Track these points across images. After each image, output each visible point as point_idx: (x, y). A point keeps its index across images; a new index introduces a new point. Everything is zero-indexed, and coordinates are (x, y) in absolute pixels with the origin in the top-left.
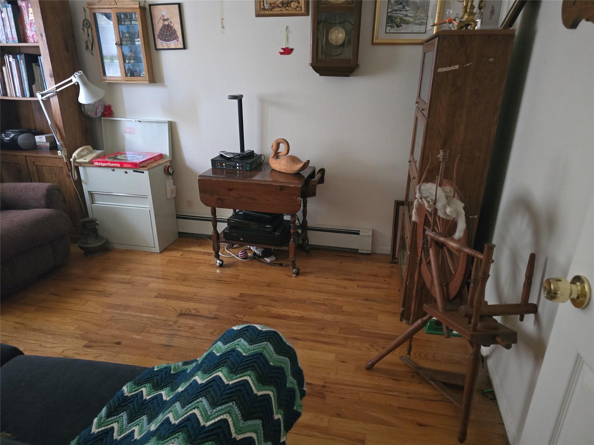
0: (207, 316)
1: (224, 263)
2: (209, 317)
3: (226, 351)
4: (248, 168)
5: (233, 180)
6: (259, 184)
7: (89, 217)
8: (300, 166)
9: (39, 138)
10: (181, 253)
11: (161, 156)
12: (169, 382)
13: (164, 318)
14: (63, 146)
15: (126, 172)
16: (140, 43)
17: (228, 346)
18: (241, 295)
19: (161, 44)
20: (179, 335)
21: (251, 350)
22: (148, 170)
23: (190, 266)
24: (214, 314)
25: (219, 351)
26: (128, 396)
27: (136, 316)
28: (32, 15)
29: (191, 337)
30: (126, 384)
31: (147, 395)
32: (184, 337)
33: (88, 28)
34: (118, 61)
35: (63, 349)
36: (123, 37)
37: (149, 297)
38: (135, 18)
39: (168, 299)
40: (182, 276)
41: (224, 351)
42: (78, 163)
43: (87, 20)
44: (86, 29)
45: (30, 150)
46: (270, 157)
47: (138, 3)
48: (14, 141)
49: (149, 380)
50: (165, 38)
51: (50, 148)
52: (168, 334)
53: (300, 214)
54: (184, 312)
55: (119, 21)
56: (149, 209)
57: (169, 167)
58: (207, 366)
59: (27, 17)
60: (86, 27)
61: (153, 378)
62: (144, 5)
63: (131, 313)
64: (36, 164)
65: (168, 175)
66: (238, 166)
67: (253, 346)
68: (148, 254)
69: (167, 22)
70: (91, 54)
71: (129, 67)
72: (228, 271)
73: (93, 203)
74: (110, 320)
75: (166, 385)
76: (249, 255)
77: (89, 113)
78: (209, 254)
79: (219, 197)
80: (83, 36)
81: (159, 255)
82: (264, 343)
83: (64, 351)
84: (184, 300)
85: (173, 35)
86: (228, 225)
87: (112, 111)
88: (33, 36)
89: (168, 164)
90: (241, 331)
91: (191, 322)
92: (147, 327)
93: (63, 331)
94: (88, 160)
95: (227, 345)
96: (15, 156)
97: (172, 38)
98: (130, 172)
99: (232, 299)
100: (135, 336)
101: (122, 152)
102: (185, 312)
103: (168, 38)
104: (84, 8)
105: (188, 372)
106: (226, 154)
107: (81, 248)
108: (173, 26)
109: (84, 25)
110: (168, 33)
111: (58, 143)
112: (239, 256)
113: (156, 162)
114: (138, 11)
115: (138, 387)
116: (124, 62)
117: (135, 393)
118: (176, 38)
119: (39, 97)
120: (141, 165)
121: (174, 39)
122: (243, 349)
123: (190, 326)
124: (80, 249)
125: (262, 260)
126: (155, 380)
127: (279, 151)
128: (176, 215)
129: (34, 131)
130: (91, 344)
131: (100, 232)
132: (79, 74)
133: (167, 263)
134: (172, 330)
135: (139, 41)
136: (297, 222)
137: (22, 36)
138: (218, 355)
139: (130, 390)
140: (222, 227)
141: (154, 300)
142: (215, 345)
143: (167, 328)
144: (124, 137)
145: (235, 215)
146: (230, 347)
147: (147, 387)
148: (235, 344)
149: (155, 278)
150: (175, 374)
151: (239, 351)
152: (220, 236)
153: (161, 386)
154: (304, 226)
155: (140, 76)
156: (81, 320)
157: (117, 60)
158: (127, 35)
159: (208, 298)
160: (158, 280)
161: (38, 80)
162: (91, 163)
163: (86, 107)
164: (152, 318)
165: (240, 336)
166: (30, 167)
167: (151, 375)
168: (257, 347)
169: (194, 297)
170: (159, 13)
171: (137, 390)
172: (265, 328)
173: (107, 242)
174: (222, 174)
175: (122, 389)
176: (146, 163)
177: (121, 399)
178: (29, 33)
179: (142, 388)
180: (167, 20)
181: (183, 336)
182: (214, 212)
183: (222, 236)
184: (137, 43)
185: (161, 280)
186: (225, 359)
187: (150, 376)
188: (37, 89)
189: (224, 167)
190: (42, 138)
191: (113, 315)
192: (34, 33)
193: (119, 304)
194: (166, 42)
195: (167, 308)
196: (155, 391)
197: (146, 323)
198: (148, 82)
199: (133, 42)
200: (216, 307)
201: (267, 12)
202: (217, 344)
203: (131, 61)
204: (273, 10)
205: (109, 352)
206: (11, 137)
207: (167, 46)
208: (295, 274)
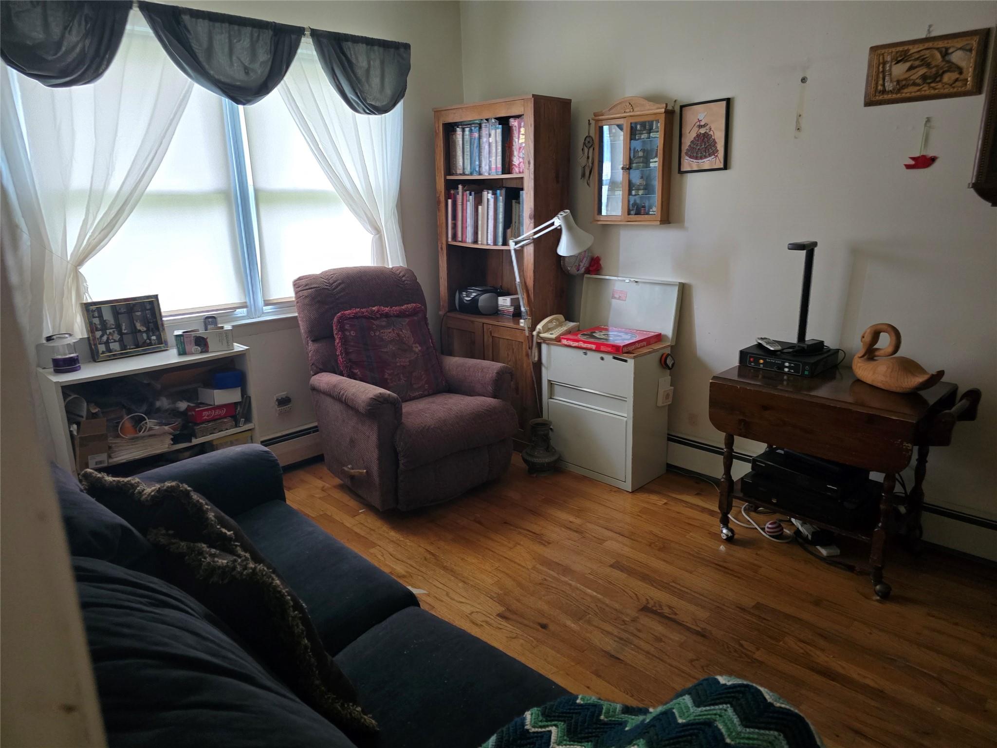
0: (687, 626)
1: (736, 537)
2: (691, 628)
3: (695, 719)
4: (806, 373)
5: (772, 392)
6: (823, 406)
7: (542, 417)
8: (920, 379)
9: (504, 299)
10: (665, 501)
11: (659, 338)
12: (594, 734)
13: (617, 606)
14: (528, 313)
15: (602, 359)
16: (656, 164)
17: (701, 711)
18: (758, 606)
19: (688, 163)
20: (634, 645)
21: (743, 738)
22: (634, 358)
23: (675, 526)
24: (702, 626)
25: (684, 713)
26: (530, 731)
27: (577, 589)
28: (524, 137)
29: (655, 656)
30: (531, 710)
31: (556, 743)
32: (643, 651)
33: (590, 147)
34: (621, 193)
35: (472, 609)
36: (634, 157)
37: (602, 563)
38: (657, 127)
39: (629, 575)
40: (658, 540)
41: (692, 718)
42: (542, 338)
43: (590, 136)
44: (586, 150)
45: (490, 315)
46: (856, 357)
47: (665, 105)
48: (475, 301)
49: (565, 717)
50: (697, 153)
51: (513, 314)
52: (617, 637)
53: (908, 474)
54: (650, 607)
55: (633, 134)
56: (625, 419)
57: (668, 355)
58: (657, 735)
59: (517, 140)
60: (587, 147)
61: (571, 715)
62: (673, 107)
63: (570, 582)
64: (493, 335)
65: (664, 368)
66: (787, 367)
67: (748, 730)
68: (614, 490)
69: (705, 128)
70: (587, 185)
71: (635, 201)
72: (741, 553)
73: (551, 398)
74: (540, 584)
75: (588, 738)
76: (787, 531)
77: (569, 269)
78: (712, 513)
79: (741, 418)
80: (581, 159)
81: (630, 495)
82: (772, 732)
83: (472, 613)
84: (654, 584)
85: (711, 148)
86: (753, 468)
87: (600, 265)
88: (519, 165)
89: (668, 351)
90: (731, 690)
91: (659, 628)
92: (589, 614)
93: (477, 581)
94: (555, 336)
95: (700, 709)
96: (472, 322)
97: (707, 154)
98: (609, 358)
99: (740, 608)
100: (569, 623)
101: (602, 327)
102: (653, 606)
103: (701, 153)
104: (589, 120)
105: (627, 729)
106: (768, 343)
107: (525, 461)
108: (713, 135)
109: (584, 144)
110: (703, 146)
111: (523, 309)
112: (766, 529)
113: (650, 346)
114: (662, 119)
115: (546, 721)
116: (630, 194)
117: (540, 730)
118: (715, 152)
119: (512, 245)
120: (625, 350)
121: (710, 155)
122: (728, 729)
123: (656, 634)
124: (523, 462)
125: (811, 548)
126: (573, 721)
127: (876, 346)
128: (668, 434)
129: (499, 291)
130: (508, 614)
131: (552, 442)
132: (565, 214)
133: (640, 512)
134: (626, 631)
135: (655, 162)
136: (898, 489)
137: (507, 167)
138: (680, 721)
139: (535, 723)
140: (741, 470)
141: (609, 570)
142: (678, 699)
143: (619, 626)
144: (610, 304)
145: (769, 454)
146: (704, 715)
147: (559, 726)
148: (715, 712)
149: (616, 533)
150: (605, 724)
151: (719, 730)
152: (735, 487)
153: (579, 736)
154: (915, 500)
155: (648, 214)
156: (502, 571)
157: (620, 190)
158: (641, 154)
159: (695, 592)
160: (621, 538)
161: (515, 222)
162: (558, 340)
163: (567, 260)
164: (599, 600)
165: (727, 700)
166: (486, 339)
167: (570, 709)
168: (756, 736)
169: (673, 584)
170: (693, 117)
171: (544, 727)
172: (781, 701)
173: (560, 459)
174: (755, 377)
175: (524, 716)
176: (633, 347)
177: (518, 733)
178: (516, 161)
179: (552, 726)
180: (704, 126)
181: (641, 649)
182: (730, 442)
183: (738, 487)
184: (652, 165)
185: (625, 540)
186: (691, 735)
187: (568, 711)
188: (512, 235)
189: (762, 366)
190: (506, 300)
191: (547, 578)
192: (521, 160)
193: (557, 561)
194: (697, 161)
195: (626, 590)
196: (570, 741)
197: (589, 607)
198: (658, 223)
199: (647, 163)
200: (708, 614)
201: (890, 96)
202: (684, 699)
203: (640, 191)
204: (902, 91)
205: (529, 637)
206: (473, 296)
207: (698, 166)
208: (878, 595)
